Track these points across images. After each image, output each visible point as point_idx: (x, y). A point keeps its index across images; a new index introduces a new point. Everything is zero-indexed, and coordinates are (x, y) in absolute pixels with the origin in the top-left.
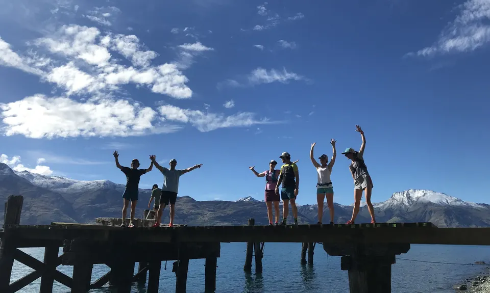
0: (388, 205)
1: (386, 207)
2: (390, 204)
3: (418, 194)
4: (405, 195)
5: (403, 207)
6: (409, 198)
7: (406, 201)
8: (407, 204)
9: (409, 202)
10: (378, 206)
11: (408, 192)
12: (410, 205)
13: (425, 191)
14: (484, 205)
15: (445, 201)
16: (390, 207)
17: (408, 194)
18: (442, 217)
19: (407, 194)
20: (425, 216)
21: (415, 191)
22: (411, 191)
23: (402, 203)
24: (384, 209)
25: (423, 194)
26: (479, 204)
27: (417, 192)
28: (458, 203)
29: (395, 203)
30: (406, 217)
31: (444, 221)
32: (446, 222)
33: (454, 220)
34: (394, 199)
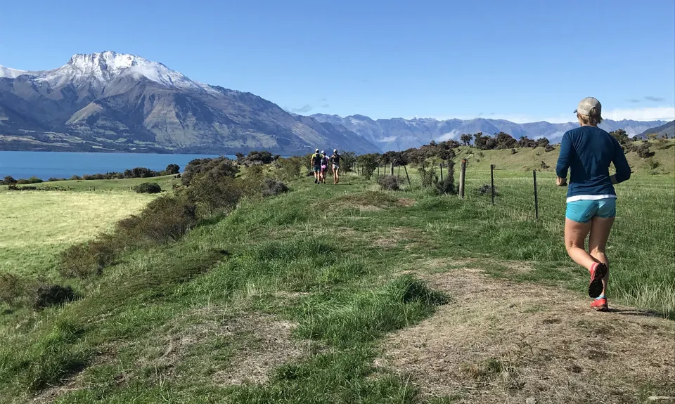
0: (63, 79)
1: (61, 81)
2: (68, 76)
3: (120, 62)
4: (96, 60)
5: (95, 85)
6: (104, 67)
7: (99, 73)
8: (102, 79)
9: (104, 75)
10: (46, 79)
11: (102, 56)
12: (108, 81)
13: (132, 57)
14: (219, 88)
15: (167, 79)
16: (69, 83)
17: (102, 60)
18: (171, 108)
19: (100, 60)
20: (142, 105)
21: (115, 56)
22: (108, 53)
23: (92, 76)
24: (58, 85)
25: (130, 62)
26: (213, 87)
27: (118, 58)
28: (187, 84)
29: (79, 76)
30: (110, 105)
31: (174, 115)
32: (178, 115)
33: (190, 114)
34: (75, 68)
